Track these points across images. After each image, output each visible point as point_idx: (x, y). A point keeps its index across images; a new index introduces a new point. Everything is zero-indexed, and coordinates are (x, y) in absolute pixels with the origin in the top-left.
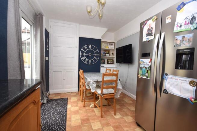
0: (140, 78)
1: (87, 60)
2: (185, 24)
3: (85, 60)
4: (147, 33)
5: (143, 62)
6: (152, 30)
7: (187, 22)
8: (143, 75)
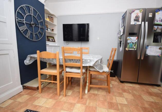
0: (128, 50)
1: (29, 32)
2: (159, 21)
3: (26, 31)
4: (135, 19)
5: (131, 39)
6: (139, 18)
7: (160, 20)
8: (130, 48)
